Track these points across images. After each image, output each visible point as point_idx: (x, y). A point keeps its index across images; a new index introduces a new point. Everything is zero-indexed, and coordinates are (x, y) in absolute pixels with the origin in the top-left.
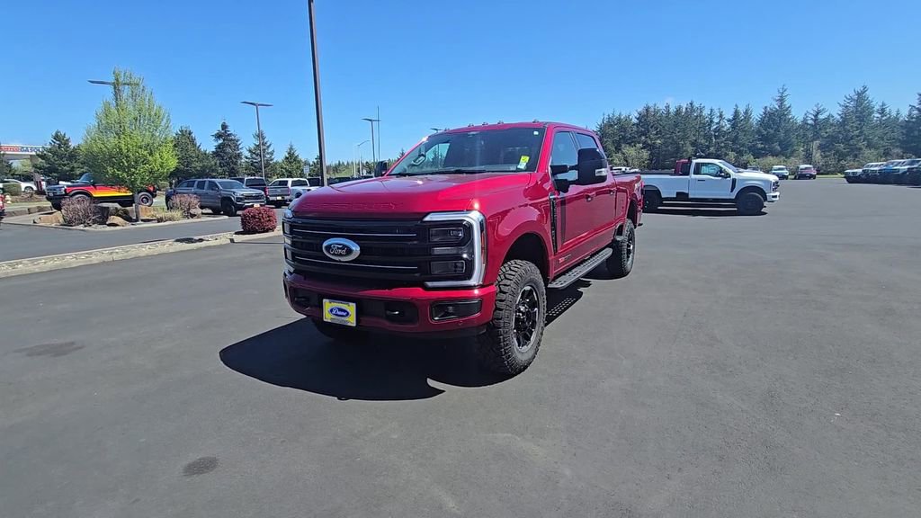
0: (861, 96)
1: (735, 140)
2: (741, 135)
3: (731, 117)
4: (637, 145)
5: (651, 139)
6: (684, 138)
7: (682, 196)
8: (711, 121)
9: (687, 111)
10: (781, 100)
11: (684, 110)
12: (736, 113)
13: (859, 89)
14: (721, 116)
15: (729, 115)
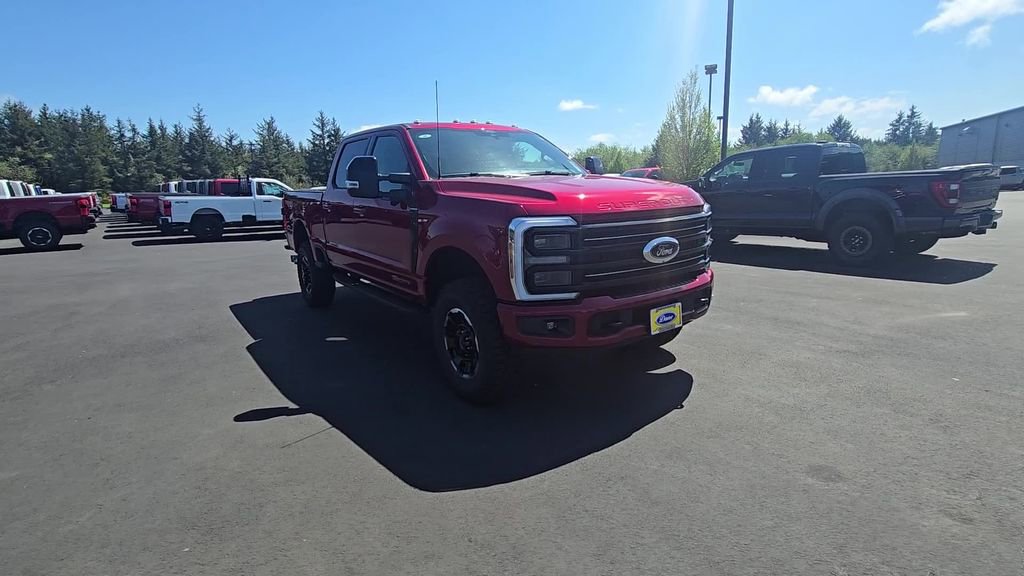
0: (270, 125)
1: (158, 159)
2: (164, 155)
3: (146, 133)
4: (11, 159)
5: (34, 152)
6: (89, 153)
7: (249, 220)
8: (122, 135)
9: (83, 119)
10: (199, 120)
11: (80, 117)
12: (152, 127)
13: (268, 120)
14: (134, 130)
15: (143, 130)
